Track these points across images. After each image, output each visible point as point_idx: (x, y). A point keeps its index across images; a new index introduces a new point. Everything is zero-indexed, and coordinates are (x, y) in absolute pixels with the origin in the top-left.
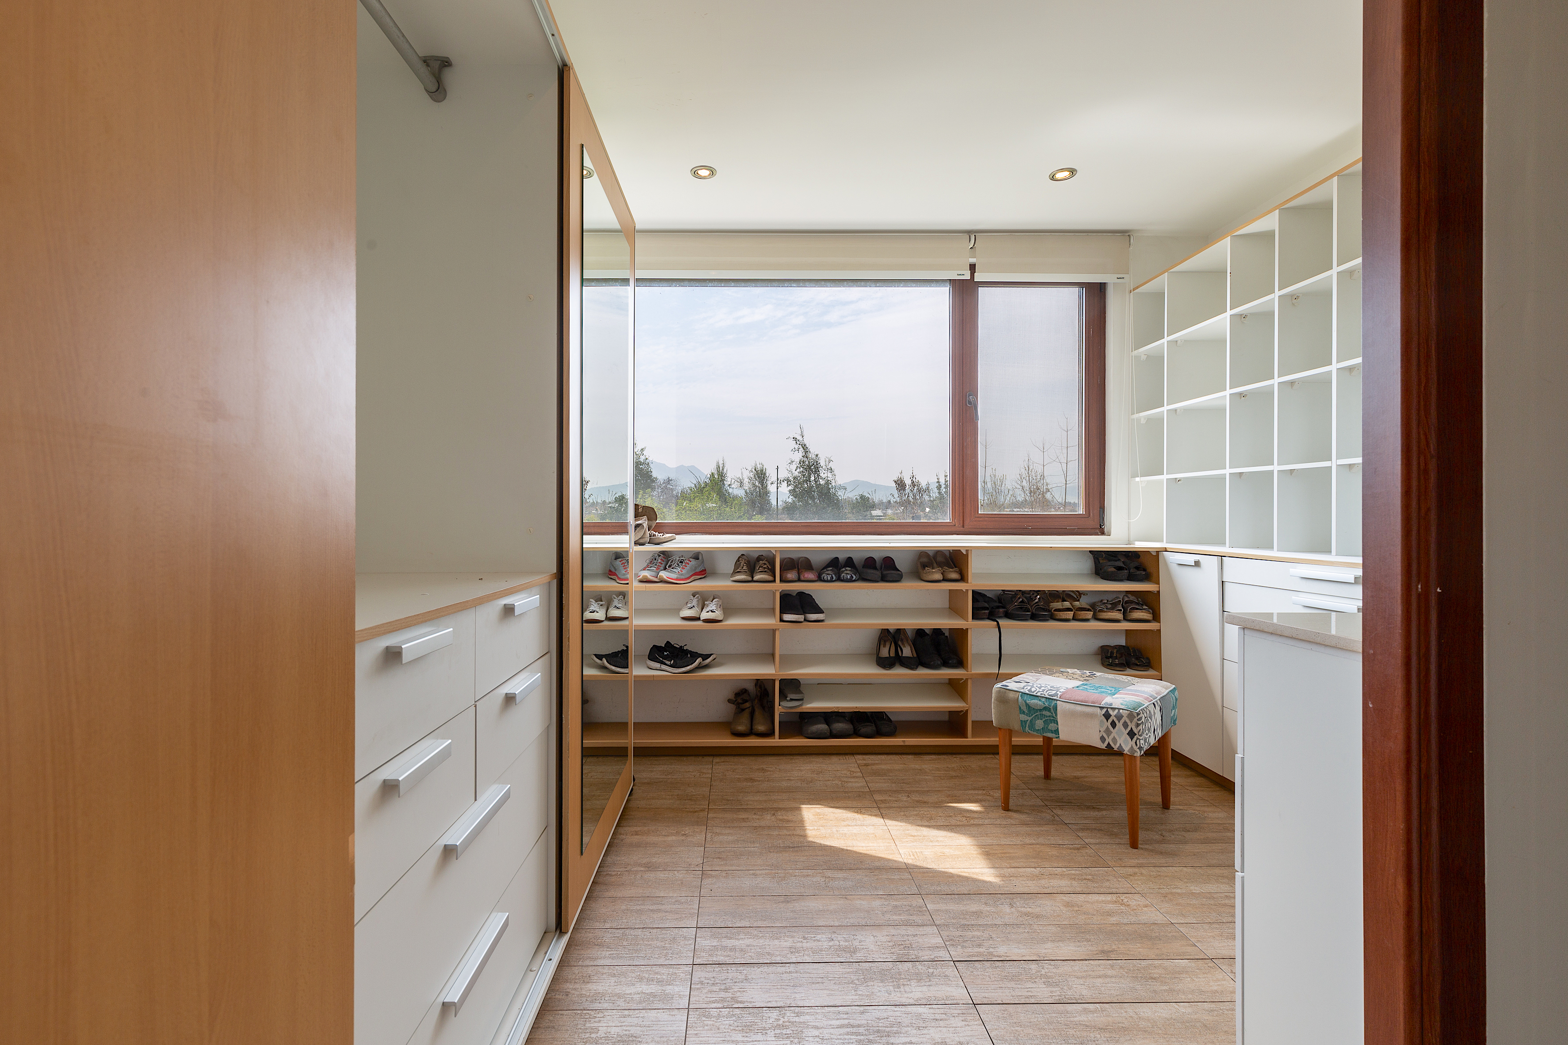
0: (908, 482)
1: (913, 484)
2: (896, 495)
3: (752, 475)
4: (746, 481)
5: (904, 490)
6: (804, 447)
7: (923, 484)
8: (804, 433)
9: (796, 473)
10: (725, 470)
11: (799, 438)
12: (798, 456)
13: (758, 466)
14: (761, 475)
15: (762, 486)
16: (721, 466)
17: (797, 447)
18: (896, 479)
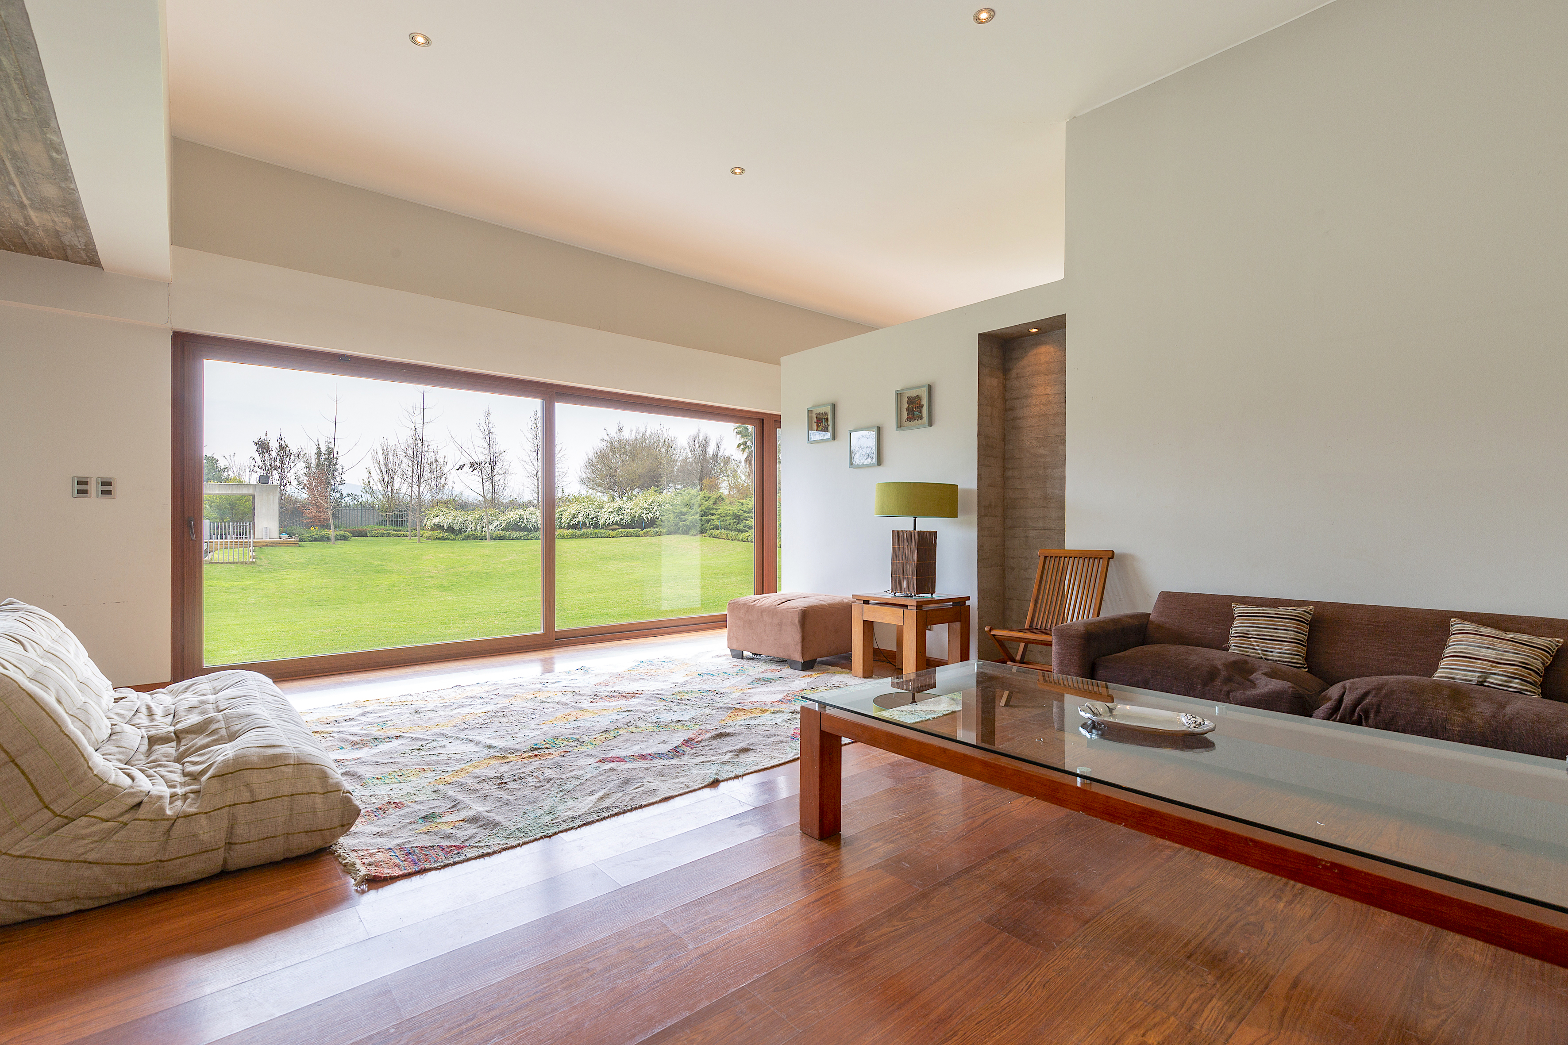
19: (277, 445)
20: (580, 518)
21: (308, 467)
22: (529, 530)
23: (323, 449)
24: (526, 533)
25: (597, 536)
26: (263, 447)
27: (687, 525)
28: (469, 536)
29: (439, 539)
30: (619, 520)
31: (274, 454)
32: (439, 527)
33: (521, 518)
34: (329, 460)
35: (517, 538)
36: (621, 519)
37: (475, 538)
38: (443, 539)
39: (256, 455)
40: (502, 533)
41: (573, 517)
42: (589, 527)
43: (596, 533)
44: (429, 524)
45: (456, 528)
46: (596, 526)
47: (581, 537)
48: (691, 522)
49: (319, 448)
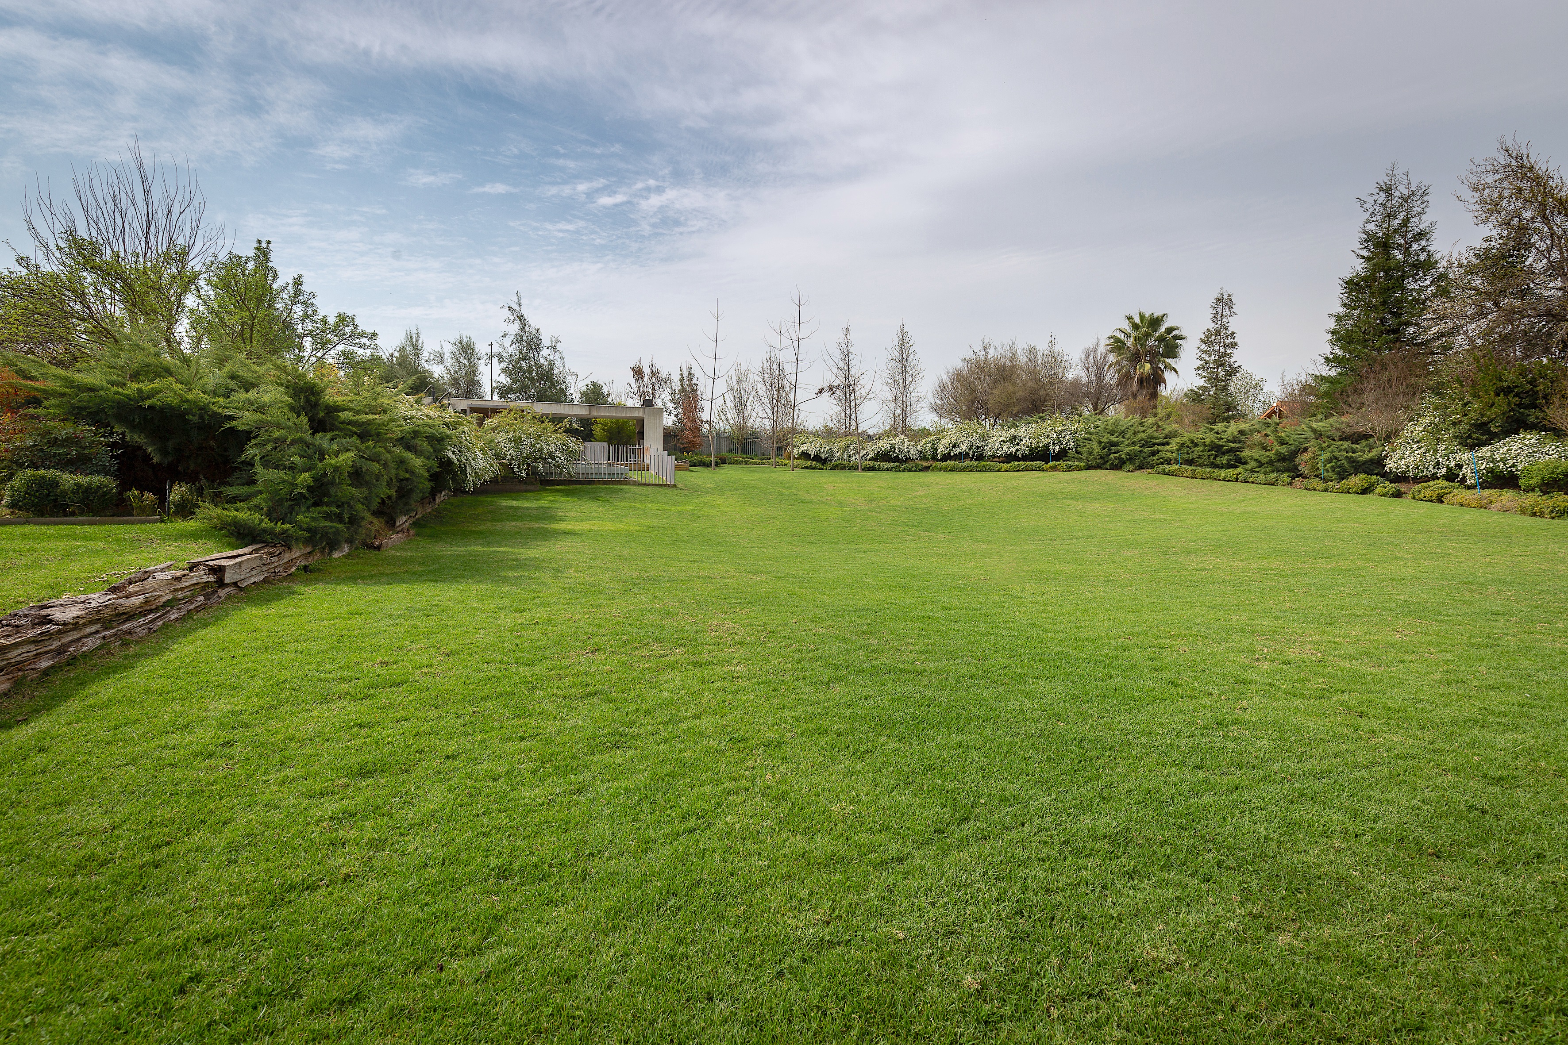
0: (647, 371)
1: (653, 374)
2: (634, 385)
3: (455, 349)
4: (447, 356)
5: (643, 377)
6: (521, 318)
7: (664, 374)
8: (523, 302)
9: (510, 350)
10: (420, 342)
11: (516, 307)
12: (515, 328)
13: (465, 339)
14: (466, 349)
15: (470, 363)
16: (414, 336)
17: (512, 318)
18: (633, 366)
19: (649, 371)
20: (964, 448)
21: (673, 393)
22: (902, 462)
23: (686, 375)
24: (897, 464)
25: (984, 469)
26: (638, 372)
27: (1120, 458)
28: (837, 466)
29: (807, 468)
30: (1014, 450)
31: (646, 380)
32: (805, 455)
33: (893, 447)
34: (691, 385)
35: (888, 470)
36: (1018, 451)
37: (843, 468)
38: (811, 468)
39: (632, 381)
40: (872, 463)
41: (954, 446)
42: (971, 459)
43: (984, 466)
44: (796, 452)
45: (823, 456)
46: (980, 458)
47: (962, 470)
48: (1128, 454)
49: (681, 374)
